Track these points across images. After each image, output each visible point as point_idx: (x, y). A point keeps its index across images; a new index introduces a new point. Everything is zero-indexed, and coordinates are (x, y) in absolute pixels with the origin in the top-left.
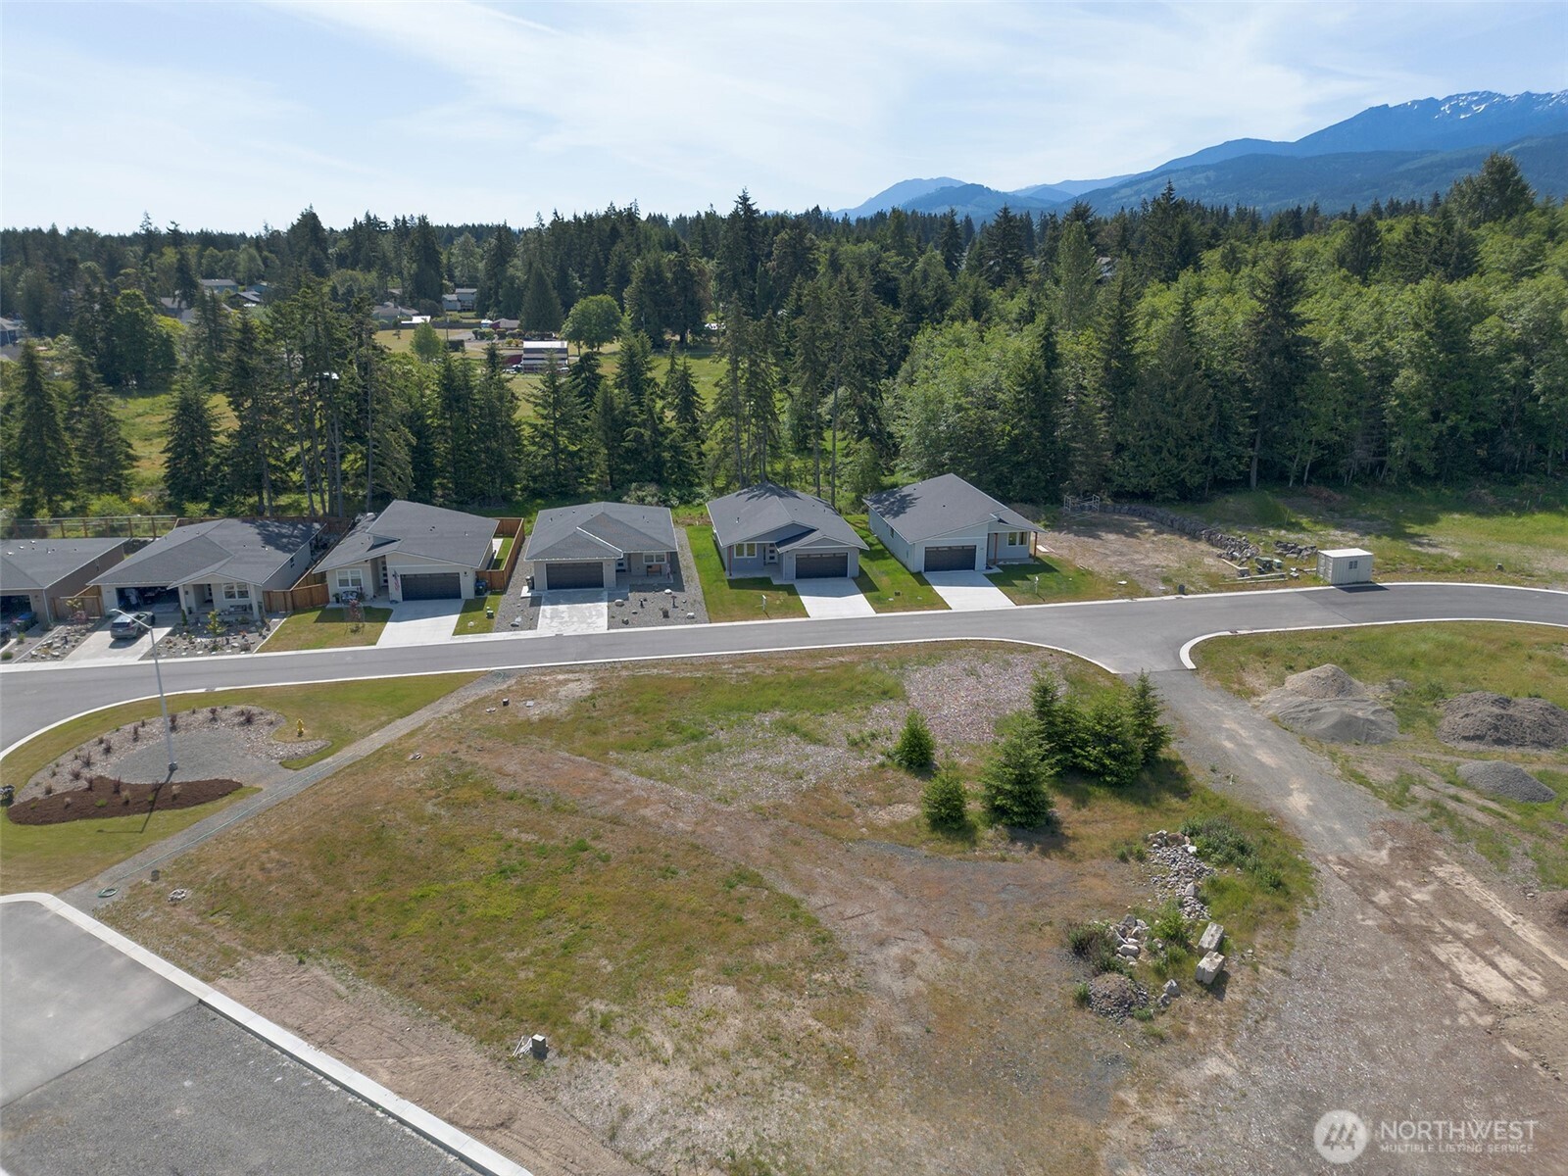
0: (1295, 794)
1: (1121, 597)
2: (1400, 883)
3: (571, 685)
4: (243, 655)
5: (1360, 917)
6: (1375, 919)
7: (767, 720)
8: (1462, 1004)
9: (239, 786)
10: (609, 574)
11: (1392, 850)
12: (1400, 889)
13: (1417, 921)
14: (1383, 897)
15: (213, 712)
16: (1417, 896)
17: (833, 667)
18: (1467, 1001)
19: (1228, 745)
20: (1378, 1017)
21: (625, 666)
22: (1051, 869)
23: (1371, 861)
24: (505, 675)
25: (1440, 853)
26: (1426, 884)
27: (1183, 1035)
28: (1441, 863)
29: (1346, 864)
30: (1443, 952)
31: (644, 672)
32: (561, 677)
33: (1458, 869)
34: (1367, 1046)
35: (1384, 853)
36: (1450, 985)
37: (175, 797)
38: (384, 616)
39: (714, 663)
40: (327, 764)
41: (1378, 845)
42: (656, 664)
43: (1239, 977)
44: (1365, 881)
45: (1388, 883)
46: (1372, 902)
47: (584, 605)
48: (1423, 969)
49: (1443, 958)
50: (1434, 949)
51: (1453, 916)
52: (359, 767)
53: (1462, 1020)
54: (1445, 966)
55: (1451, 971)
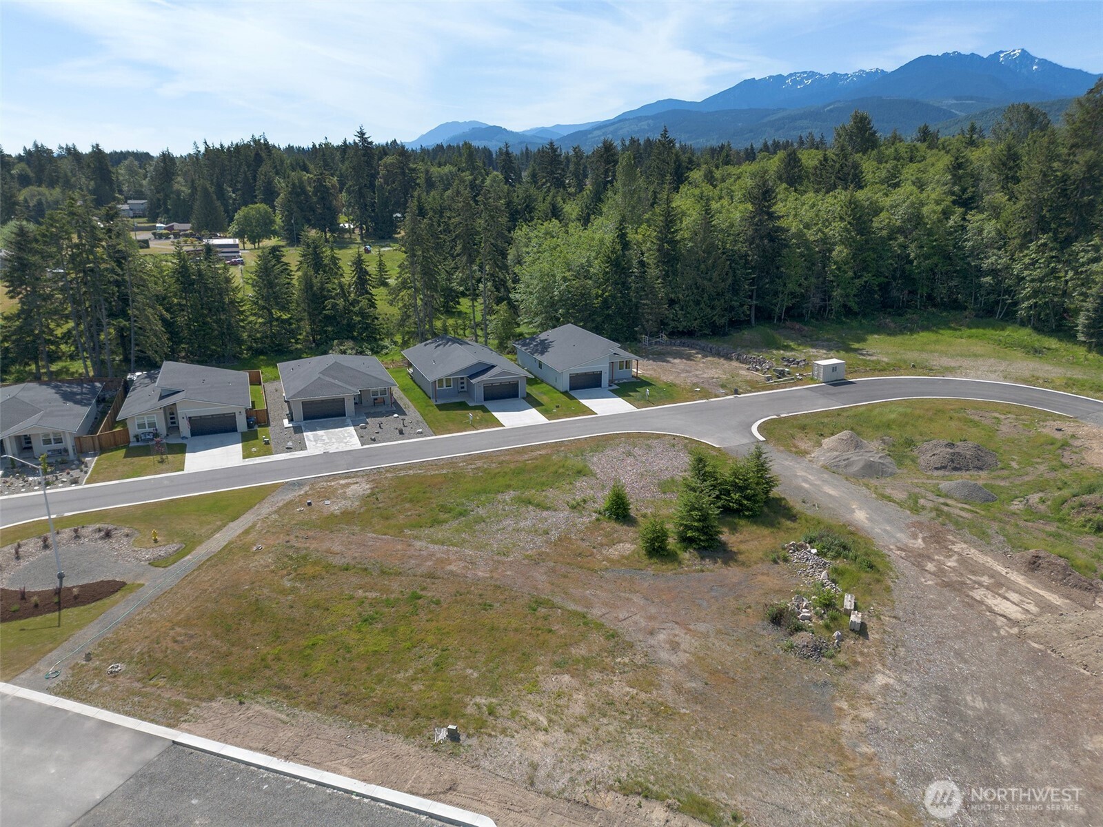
0: (857, 511)
1: (700, 399)
2: (936, 557)
3: (352, 487)
4: (74, 487)
5: (923, 580)
6: (932, 580)
7: (508, 497)
8: (999, 623)
9: (124, 584)
10: (350, 406)
11: (924, 539)
12: (938, 561)
13: (955, 578)
14: (930, 566)
15: (76, 531)
16: (949, 564)
17: (536, 459)
18: (1000, 621)
19: (806, 486)
20: (958, 637)
21: (388, 470)
22: (733, 573)
23: (915, 546)
24: (300, 484)
25: (950, 537)
26: (951, 556)
27: (856, 663)
28: (953, 543)
29: (902, 550)
30: (978, 594)
31: (403, 473)
32: (342, 482)
33: (965, 546)
34: (958, 654)
35: (920, 541)
36: (988, 613)
37: (76, 597)
38: (182, 449)
39: (451, 463)
40: (189, 560)
41: (915, 537)
42: (410, 467)
43: (872, 624)
44: (918, 559)
45: (931, 559)
46: (926, 570)
47: (336, 430)
48: (971, 606)
49: (978, 598)
50: (971, 593)
51: (974, 573)
52: (216, 560)
53: (1002, 632)
54: (981, 603)
55: (986, 605)
